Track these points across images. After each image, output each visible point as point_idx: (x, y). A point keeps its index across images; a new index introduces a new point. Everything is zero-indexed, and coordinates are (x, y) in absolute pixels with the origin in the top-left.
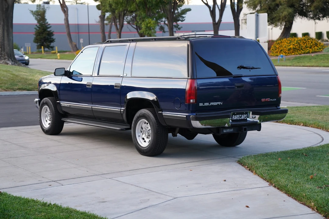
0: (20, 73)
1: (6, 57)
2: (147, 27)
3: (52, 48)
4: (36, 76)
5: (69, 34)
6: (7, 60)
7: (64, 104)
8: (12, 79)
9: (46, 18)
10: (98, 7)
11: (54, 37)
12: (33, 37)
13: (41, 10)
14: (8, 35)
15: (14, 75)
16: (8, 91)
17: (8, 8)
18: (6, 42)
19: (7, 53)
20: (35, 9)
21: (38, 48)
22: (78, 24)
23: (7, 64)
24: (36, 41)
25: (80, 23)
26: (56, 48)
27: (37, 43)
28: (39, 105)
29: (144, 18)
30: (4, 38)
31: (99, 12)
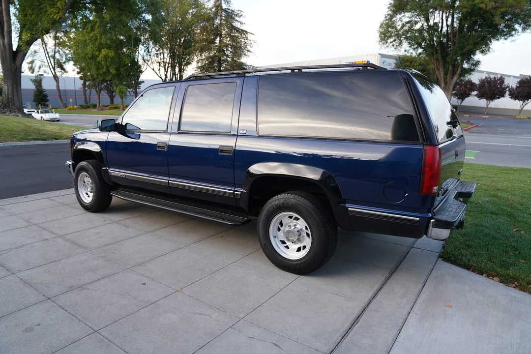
0: (32, 124)
1: (16, 110)
2: (120, 91)
3: (47, 106)
4: (48, 126)
5: (60, 96)
6: (17, 113)
7: (114, 172)
8: (25, 130)
9: (42, 84)
10: (81, 78)
11: (48, 98)
12: (32, 98)
13: (38, 79)
14: (17, 91)
15: (26, 125)
16: (23, 141)
17: (16, 69)
18: (15, 98)
19: (17, 107)
20: (34, 78)
21: (36, 106)
22: (65, 90)
23: (18, 116)
24: (35, 100)
25: (67, 89)
26: (50, 106)
27: (36, 102)
28: (74, 171)
29: (118, 85)
30: (13, 94)
31: (82, 82)
